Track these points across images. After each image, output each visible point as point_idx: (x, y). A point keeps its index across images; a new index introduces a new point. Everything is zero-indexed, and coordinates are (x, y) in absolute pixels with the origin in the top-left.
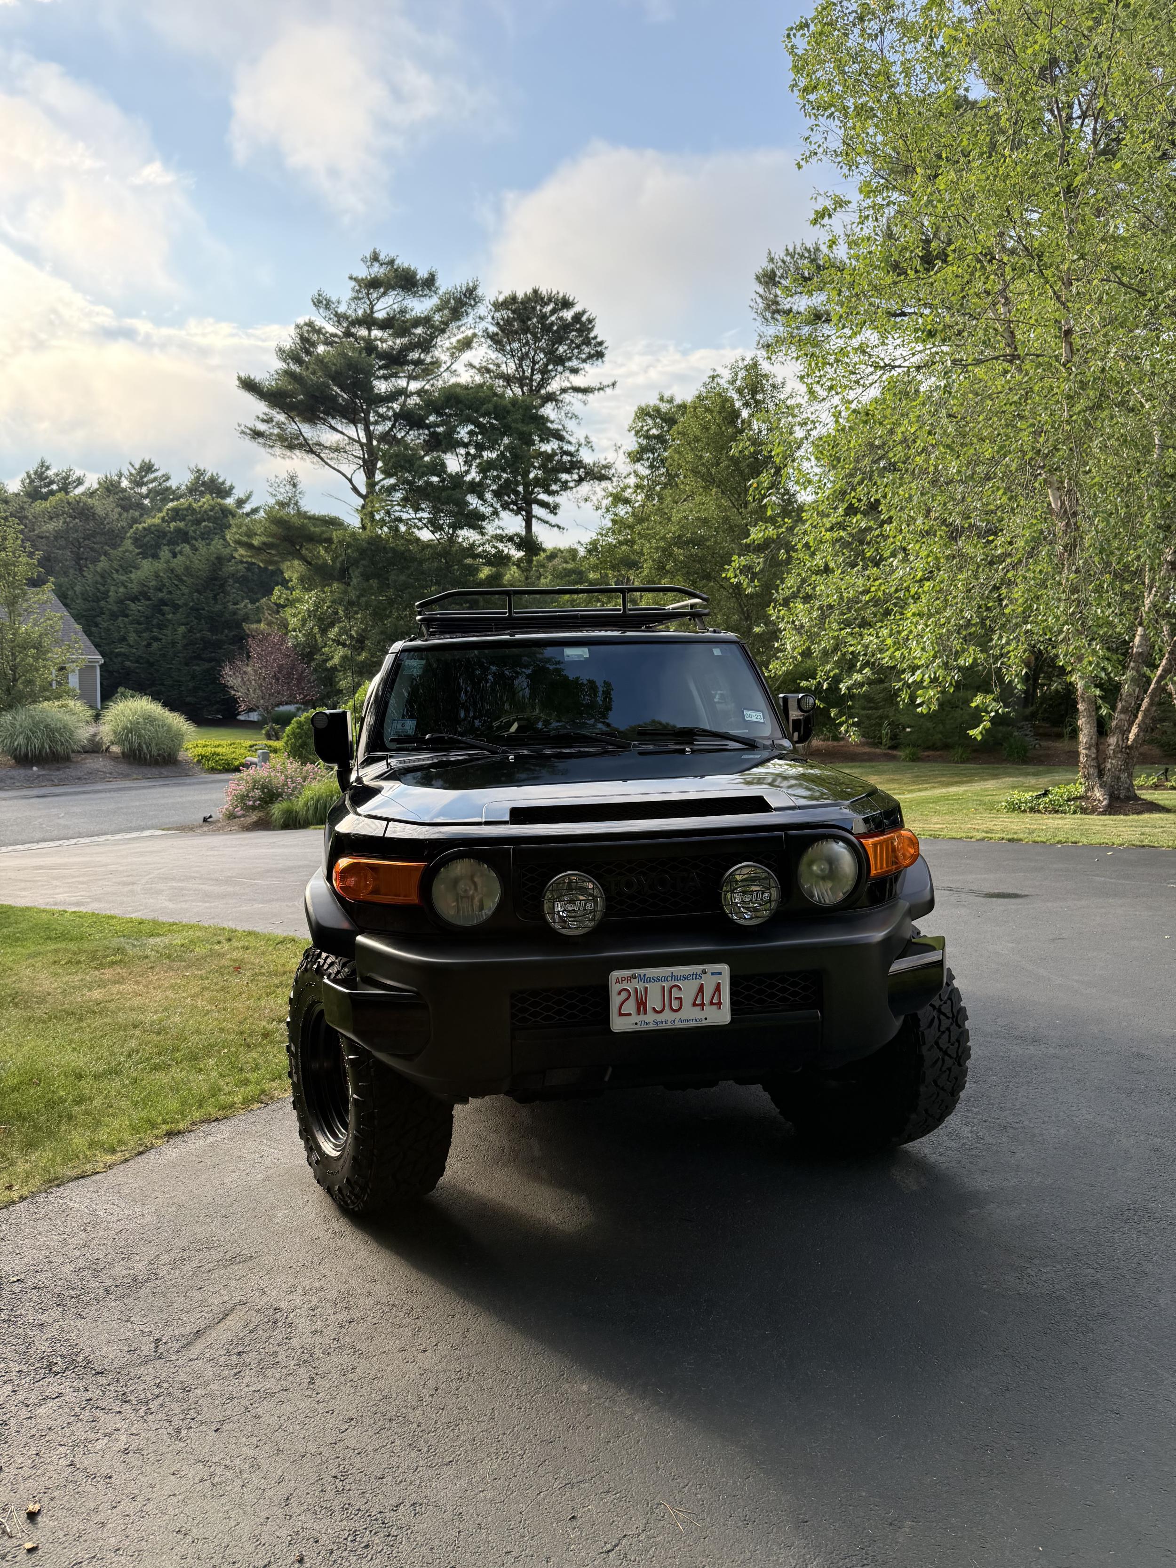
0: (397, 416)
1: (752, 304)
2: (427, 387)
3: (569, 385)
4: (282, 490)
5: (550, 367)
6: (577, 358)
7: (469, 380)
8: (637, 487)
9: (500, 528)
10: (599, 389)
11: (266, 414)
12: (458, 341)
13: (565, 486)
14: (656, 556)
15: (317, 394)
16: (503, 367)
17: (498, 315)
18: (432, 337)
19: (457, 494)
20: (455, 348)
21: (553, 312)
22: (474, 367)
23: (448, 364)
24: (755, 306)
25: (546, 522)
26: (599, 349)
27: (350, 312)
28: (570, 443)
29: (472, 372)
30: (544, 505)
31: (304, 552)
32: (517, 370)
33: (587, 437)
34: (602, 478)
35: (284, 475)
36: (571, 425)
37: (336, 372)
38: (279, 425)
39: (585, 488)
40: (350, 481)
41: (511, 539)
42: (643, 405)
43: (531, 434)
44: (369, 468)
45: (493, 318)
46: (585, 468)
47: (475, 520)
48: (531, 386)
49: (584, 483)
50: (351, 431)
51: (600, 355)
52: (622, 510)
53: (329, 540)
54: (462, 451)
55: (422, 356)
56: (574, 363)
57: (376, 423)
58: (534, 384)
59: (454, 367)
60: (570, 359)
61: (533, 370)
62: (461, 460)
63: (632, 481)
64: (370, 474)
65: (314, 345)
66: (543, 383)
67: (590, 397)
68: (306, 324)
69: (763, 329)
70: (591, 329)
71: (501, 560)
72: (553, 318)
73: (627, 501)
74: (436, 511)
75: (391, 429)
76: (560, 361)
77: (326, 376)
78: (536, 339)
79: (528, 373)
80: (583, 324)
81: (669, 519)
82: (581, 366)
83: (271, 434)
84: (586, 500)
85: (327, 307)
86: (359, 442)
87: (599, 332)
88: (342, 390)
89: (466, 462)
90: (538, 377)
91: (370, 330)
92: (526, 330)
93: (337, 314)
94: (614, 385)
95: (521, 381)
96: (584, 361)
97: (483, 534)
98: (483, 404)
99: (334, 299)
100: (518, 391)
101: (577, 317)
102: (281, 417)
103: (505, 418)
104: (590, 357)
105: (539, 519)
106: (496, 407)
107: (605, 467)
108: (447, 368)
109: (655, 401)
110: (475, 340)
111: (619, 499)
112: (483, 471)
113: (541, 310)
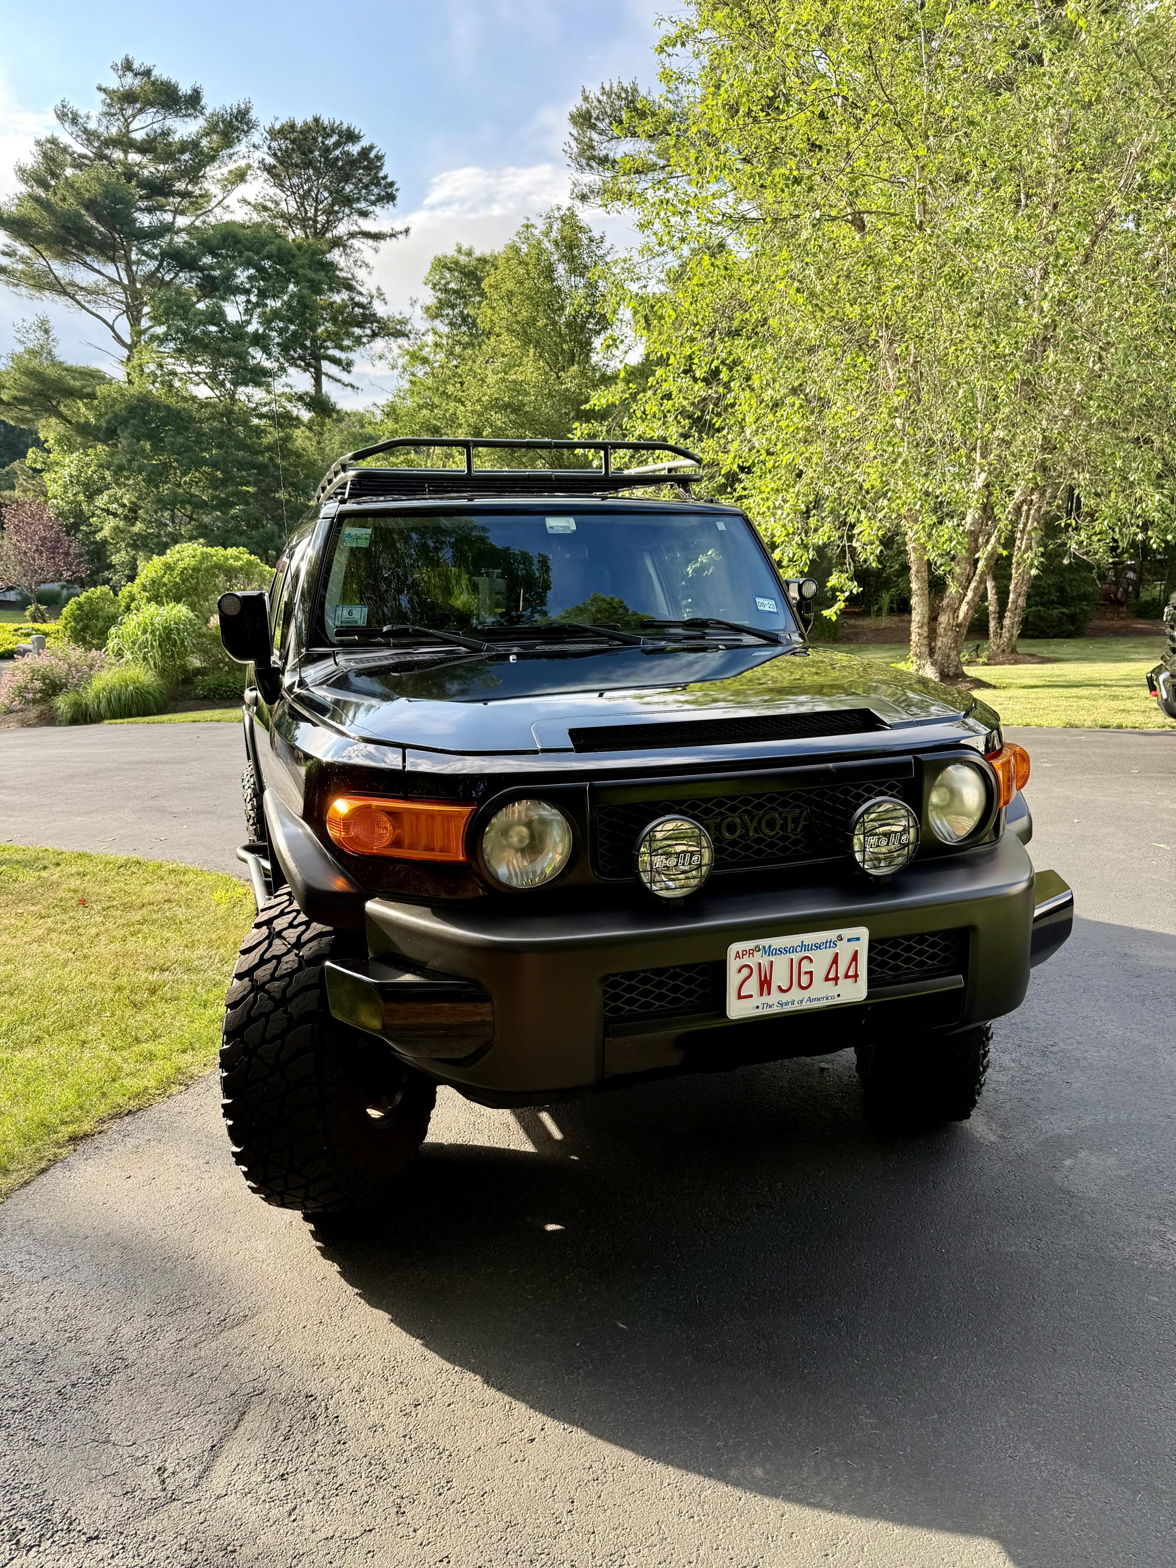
0: (164, 254)
1: (566, 148)
2: (198, 223)
3: (357, 230)
4: (32, 337)
5: (336, 208)
6: (366, 200)
7: (247, 218)
8: (436, 345)
9: (287, 385)
10: (391, 236)
11: (6, 246)
12: (230, 172)
13: (358, 341)
14: (471, 421)
15: (69, 225)
16: (283, 205)
17: (274, 144)
18: (202, 165)
19: (238, 346)
20: (227, 179)
21: (337, 145)
22: (249, 204)
23: (220, 198)
24: (569, 150)
25: (339, 381)
26: (389, 191)
27: (101, 130)
28: (361, 294)
29: (247, 209)
30: (336, 361)
31: (62, 408)
32: (298, 209)
33: (379, 289)
34: (399, 334)
35: (32, 319)
36: (361, 274)
37: (90, 199)
38: (23, 260)
39: (379, 344)
40: (112, 328)
41: (300, 398)
42: (440, 255)
43: (321, 282)
44: (134, 314)
45: (269, 148)
46: (378, 322)
47: (259, 376)
48: (316, 228)
49: (379, 339)
50: (110, 270)
51: (391, 198)
52: (421, 371)
53: (92, 396)
54: (241, 298)
55: (190, 187)
57: (139, 262)
58: (319, 226)
59: (226, 202)
60: (358, 200)
61: (316, 210)
62: (242, 308)
63: (430, 339)
64: (135, 321)
65: (62, 166)
66: (328, 226)
67: (382, 244)
68: (48, 141)
69: (578, 176)
70: (380, 168)
71: (285, 420)
72: (337, 152)
73: (425, 361)
74: (216, 366)
75: (157, 270)
76: (348, 201)
77: (79, 203)
78: (319, 176)
79: (311, 214)
80: (371, 161)
81: (483, 380)
82: (371, 208)
83: (14, 271)
84: (380, 358)
85: (74, 121)
86: (120, 283)
87: (389, 170)
88: (98, 221)
89: (246, 310)
90: (322, 218)
91: (126, 152)
92: (309, 164)
93: (86, 131)
94: (407, 231)
95: (304, 222)
96: (373, 203)
97: (269, 392)
98: (264, 245)
99: (82, 113)
100: (301, 234)
101: (365, 153)
102: (25, 250)
103: (289, 262)
104: (380, 199)
105: (330, 377)
106: (279, 250)
107: (401, 322)
108: (219, 203)
109: (451, 252)
110: (249, 172)
111: (416, 357)
112: (267, 321)
113: (323, 143)
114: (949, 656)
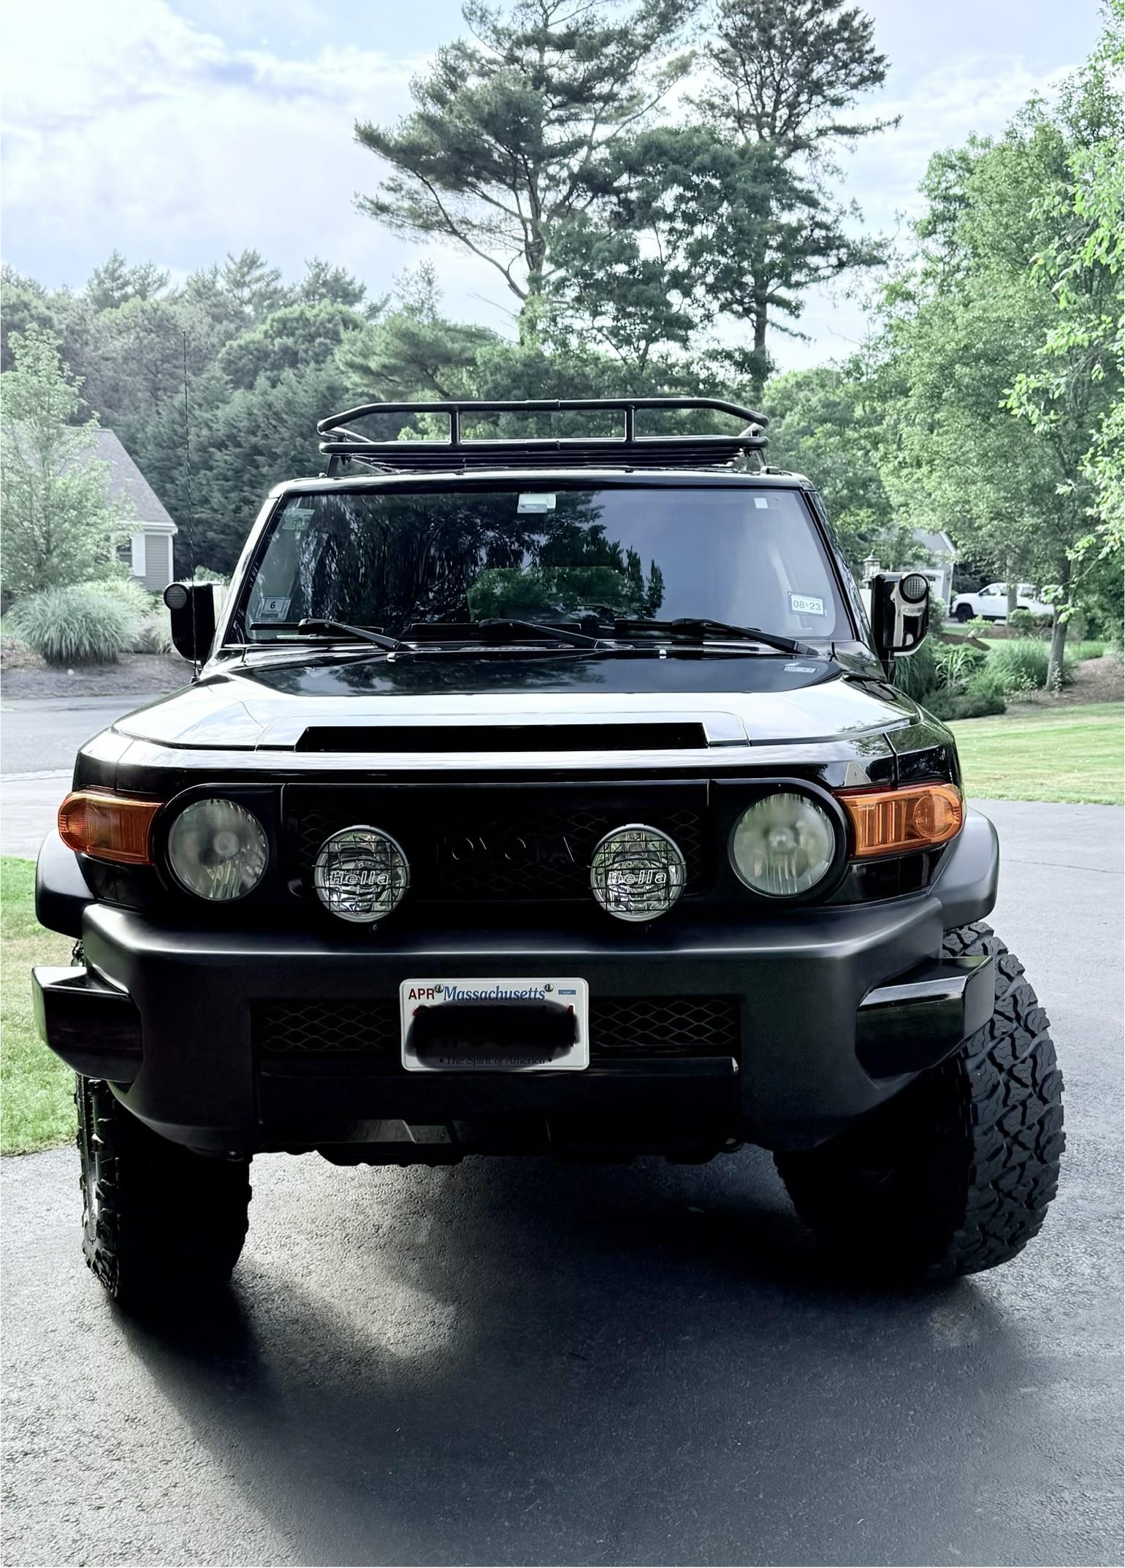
0: (575, 179)
2: (621, 134)
3: (829, 124)
4: (413, 289)
5: (803, 98)
6: (844, 83)
7: (683, 121)
8: (927, 274)
9: (714, 339)
10: (875, 128)
11: (392, 179)
12: (670, 64)
13: (815, 275)
14: (929, 378)
15: (463, 147)
16: (733, 99)
17: (727, 23)
18: (630, 59)
19: (652, 290)
20: (664, 74)
21: (812, 14)
22: (691, 102)
23: (653, 99)
25: (785, 330)
26: (877, 68)
27: (514, 27)
28: (826, 210)
29: (688, 108)
30: (781, 303)
31: (438, 379)
32: (753, 104)
33: (854, 201)
34: (872, 261)
35: (415, 268)
36: (830, 183)
37: (490, 114)
38: (412, 196)
39: (847, 277)
40: (507, 274)
41: (731, 356)
42: (943, 152)
43: (766, 198)
44: (533, 254)
45: (720, 27)
46: (848, 246)
47: (677, 327)
48: (774, 127)
49: (846, 270)
50: (507, 199)
51: (878, 77)
52: (902, 310)
53: (472, 361)
54: (664, 225)
55: (616, 88)
56: (839, 91)
57: (547, 189)
58: (779, 124)
59: (661, 103)
60: (831, 84)
61: (777, 103)
62: (663, 237)
63: (920, 265)
64: (535, 263)
65: (463, 76)
66: (791, 123)
67: (860, 139)
68: (454, 47)
70: (865, 39)
72: (809, 24)
73: (908, 296)
74: (622, 313)
75: (566, 198)
76: (816, 88)
77: (476, 120)
78: (785, 58)
79: (769, 109)
80: (854, 32)
82: (849, 94)
83: (400, 208)
84: (848, 295)
85: (483, 19)
86: (520, 216)
87: (878, 43)
88: (498, 140)
89: (669, 242)
90: (784, 113)
91: (541, 51)
92: (769, 44)
93: (495, 30)
94: (897, 121)
95: (758, 121)
96: (854, 87)
97: (688, 349)
98: (696, 154)
99: (492, 9)
100: (754, 137)
101: (845, 22)
102: (413, 183)
103: (728, 174)
104: (863, 80)
105: (773, 325)
106: (714, 159)
107: (879, 245)
108: (652, 105)
109: (961, 145)
110: (694, 61)
111: (898, 294)
112: (694, 254)
113: (792, 13)
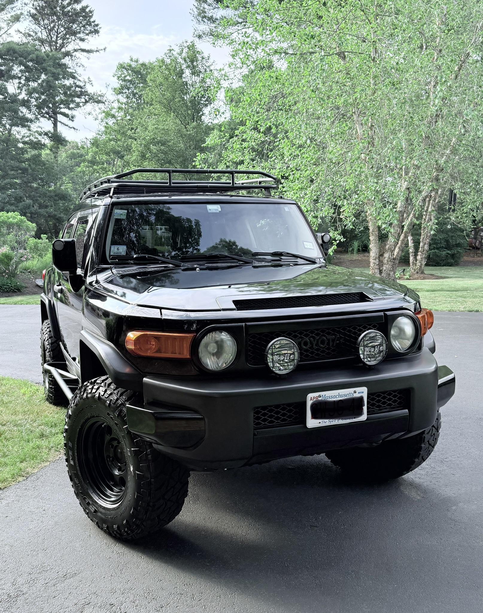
1: (191, 12)
3: (79, 48)
5: (68, 36)
6: (83, 32)
7: (20, 40)
8: (119, 108)
9: (39, 127)
10: (97, 51)
12: (12, 16)
13: (78, 105)
16: (39, 34)
17: (36, 3)
19: (15, 106)
20: (9, 20)
21: (69, 4)
22: (21, 33)
23: (6, 29)
24: (193, 13)
25: (67, 126)
26: (96, 28)
28: (80, 80)
29: (20, 35)
30: (65, 115)
32: (48, 36)
33: (89, 78)
34: (99, 102)
36: (80, 70)
39: (89, 107)
41: (46, 134)
42: (121, 62)
43: (59, 74)
45: (33, 5)
46: (89, 95)
47: (24, 122)
48: (56, 47)
49: (88, 104)
51: (97, 32)
52: (111, 121)
54: (17, 81)
56: (81, 35)
58: (58, 45)
59: (9, 32)
60: (79, 33)
61: (57, 37)
62: (16, 85)
63: (116, 105)
66: (62, 46)
67: (91, 55)
69: (197, 26)
70: (91, 17)
71: (37, 145)
72: (69, 8)
73: (113, 116)
76: (74, 33)
78: (59, 19)
79: (54, 39)
80: (87, 13)
81: (146, 129)
82: (86, 37)
84: (89, 114)
87: (95, 18)
89: (19, 88)
90: (60, 42)
92: (55, 14)
94: (105, 49)
95: (50, 43)
96: (87, 34)
97: (29, 130)
98: (29, 54)
100: (48, 48)
101: (83, 9)
103: (42, 63)
104: (91, 32)
105: (62, 123)
106: (37, 57)
107: (100, 96)
108: (5, 32)
109: (127, 61)
110: (22, 17)
111: (108, 115)
112: (29, 93)
113: (61, 3)
114: (389, 274)
